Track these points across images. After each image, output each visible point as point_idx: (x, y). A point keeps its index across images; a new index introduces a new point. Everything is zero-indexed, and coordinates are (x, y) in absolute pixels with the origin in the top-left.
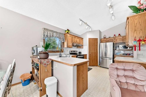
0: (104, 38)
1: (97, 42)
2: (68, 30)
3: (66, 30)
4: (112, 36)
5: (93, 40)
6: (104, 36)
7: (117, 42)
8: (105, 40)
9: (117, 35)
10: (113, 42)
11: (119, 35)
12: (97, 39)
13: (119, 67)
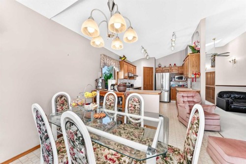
0: (160, 67)
1: (153, 72)
2: (124, 56)
3: (122, 56)
4: (168, 65)
5: (148, 69)
6: (159, 64)
7: (173, 73)
8: (161, 70)
9: (173, 65)
10: (169, 72)
11: (175, 64)
12: (152, 68)
13: (184, 95)
